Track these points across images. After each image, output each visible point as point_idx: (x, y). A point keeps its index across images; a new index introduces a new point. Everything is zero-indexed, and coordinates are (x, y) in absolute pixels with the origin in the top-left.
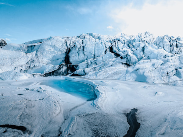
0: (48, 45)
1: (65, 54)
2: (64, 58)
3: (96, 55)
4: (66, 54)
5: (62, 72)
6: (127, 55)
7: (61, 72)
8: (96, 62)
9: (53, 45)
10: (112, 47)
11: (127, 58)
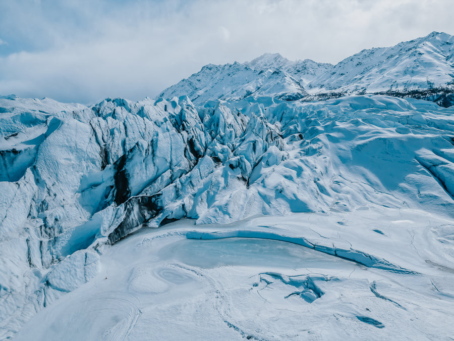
0: (59, 145)
1: (112, 169)
2: (114, 181)
3: (174, 162)
4: (115, 168)
5: (135, 222)
6: (240, 162)
7: (133, 220)
8: (191, 182)
9: (73, 145)
10: (191, 139)
11: (240, 166)
